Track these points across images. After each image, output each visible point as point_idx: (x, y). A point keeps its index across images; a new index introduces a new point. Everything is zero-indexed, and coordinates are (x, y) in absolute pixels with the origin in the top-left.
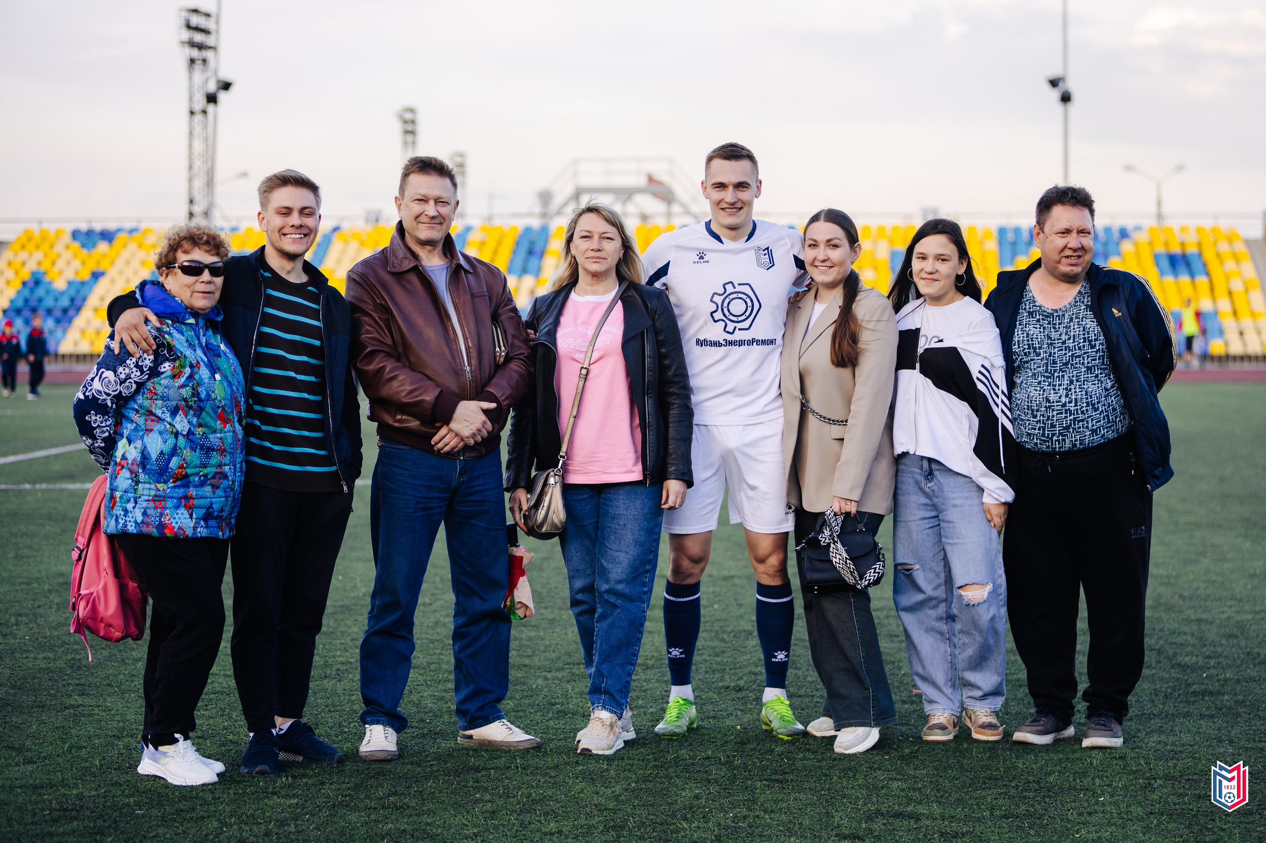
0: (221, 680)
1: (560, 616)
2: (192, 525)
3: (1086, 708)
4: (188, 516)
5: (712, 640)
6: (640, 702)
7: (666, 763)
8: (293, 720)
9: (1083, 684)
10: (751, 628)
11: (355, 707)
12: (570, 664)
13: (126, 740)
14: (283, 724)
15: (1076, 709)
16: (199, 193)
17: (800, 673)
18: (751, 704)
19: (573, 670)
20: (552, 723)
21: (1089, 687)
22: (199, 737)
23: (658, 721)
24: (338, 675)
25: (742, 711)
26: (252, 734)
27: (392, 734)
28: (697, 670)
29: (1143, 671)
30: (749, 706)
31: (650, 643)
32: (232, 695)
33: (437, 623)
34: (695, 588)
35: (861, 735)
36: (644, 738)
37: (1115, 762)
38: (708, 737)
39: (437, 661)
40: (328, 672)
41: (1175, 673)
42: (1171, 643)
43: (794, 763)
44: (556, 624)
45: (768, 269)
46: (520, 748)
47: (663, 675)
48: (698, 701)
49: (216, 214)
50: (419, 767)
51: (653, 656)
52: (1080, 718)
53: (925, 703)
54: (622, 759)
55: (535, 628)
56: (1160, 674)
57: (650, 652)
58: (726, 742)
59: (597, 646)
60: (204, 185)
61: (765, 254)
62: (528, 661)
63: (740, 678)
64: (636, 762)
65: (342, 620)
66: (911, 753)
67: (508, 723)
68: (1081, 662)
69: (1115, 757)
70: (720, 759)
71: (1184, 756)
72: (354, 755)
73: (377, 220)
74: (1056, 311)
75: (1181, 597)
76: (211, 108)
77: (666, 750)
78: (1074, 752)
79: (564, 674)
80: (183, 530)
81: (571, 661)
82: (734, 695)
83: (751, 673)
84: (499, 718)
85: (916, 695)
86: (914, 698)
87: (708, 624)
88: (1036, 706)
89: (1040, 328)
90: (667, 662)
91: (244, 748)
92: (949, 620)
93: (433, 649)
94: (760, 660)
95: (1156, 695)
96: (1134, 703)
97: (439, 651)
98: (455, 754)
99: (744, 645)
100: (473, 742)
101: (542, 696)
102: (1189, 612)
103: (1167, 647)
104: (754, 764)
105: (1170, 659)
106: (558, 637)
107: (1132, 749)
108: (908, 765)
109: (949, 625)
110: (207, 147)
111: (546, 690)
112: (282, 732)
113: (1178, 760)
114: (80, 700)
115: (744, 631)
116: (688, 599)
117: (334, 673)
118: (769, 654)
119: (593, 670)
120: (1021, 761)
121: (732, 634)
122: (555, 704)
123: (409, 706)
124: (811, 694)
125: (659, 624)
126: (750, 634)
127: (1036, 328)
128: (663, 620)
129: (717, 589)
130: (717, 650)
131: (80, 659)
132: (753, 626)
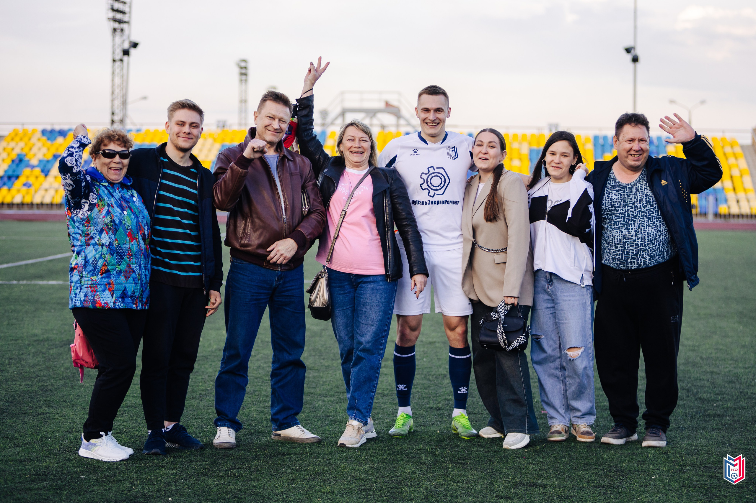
0: (131, 399)
1: (332, 364)
2: (113, 301)
3: (644, 423)
4: (111, 296)
5: (422, 379)
6: (380, 416)
7: (395, 452)
8: (175, 423)
9: (643, 409)
10: (445, 373)
11: (211, 416)
12: (338, 392)
13: (75, 434)
14: (169, 425)
15: (638, 424)
16: (118, 108)
17: (475, 400)
18: (446, 418)
19: (340, 396)
20: (328, 428)
21: (646, 411)
22: (118, 433)
23: (391, 427)
24: (201, 397)
25: (440, 422)
26: (150, 431)
27: (232, 432)
28: (414, 397)
29: (678, 402)
30: (444, 419)
31: (386, 381)
32: (137, 408)
33: (259, 367)
34: (412, 349)
35: (519, 438)
36: (382, 437)
37: (662, 455)
38: (420, 437)
39: (259, 389)
40: (194, 395)
41: (697, 403)
42: (695, 386)
43: (471, 453)
44: (330, 369)
45: (454, 159)
46: (309, 442)
47: (393, 400)
48: (414, 415)
49: (128, 121)
50: (249, 452)
51: (388, 389)
52: (641, 429)
53: (548, 419)
54: (369, 449)
55: (317, 371)
56: (689, 404)
57: (386, 386)
58: (431, 440)
59: (352, 382)
60: (121, 103)
61: (453, 151)
62: (313, 390)
63: (439, 403)
64: (377, 451)
65: (203, 365)
66: (541, 448)
67: (302, 427)
68: (641, 396)
69: (662, 453)
70: (427, 450)
71: (702, 452)
72: (210, 445)
73: (224, 126)
74: (628, 185)
75: (701, 358)
76: (125, 58)
77: (395, 444)
78: (637, 449)
79: (335, 398)
80: (107, 304)
81: (339, 391)
82: (435, 412)
83: (446, 399)
84: (296, 424)
85: (543, 414)
86: (542, 416)
87: (420, 370)
88: (615, 422)
89: (618, 195)
90: (396, 392)
91: (145, 440)
92: (562, 369)
93: (257, 383)
94: (451, 392)
95: (686, 416)
96: (673, 421)
97: (260, 384)
98: (270, 445)
99: (442, 383)
100: (281, 438)
101: (322, 411)
102: (706, 367)
103: (693, 388)
104: (447, 453)
105: (694, 395)
106: (331, 376)
107: (672, 448)
108: (539, 455)
109: (562, 373)
110: (123, 81)
111: (324, 408)
112: (168, 430)
113: (699, 455)
114: (47, 410)
115: (442, 374)
116: (409, 355)
117: (198, 396)
118: (456, 389)
119: (349, 395)
120: (606, 454)
121: (434, 376)
122: (329, 416)
123: (243, 416)
124: (481, 412)
125: (391, 370)
126: (445, 376)
127: (616, 195)
128: (393, 367)
129: (425, 349)
130: (425, 385)
131: (47, 386)
132: (447, 372)
